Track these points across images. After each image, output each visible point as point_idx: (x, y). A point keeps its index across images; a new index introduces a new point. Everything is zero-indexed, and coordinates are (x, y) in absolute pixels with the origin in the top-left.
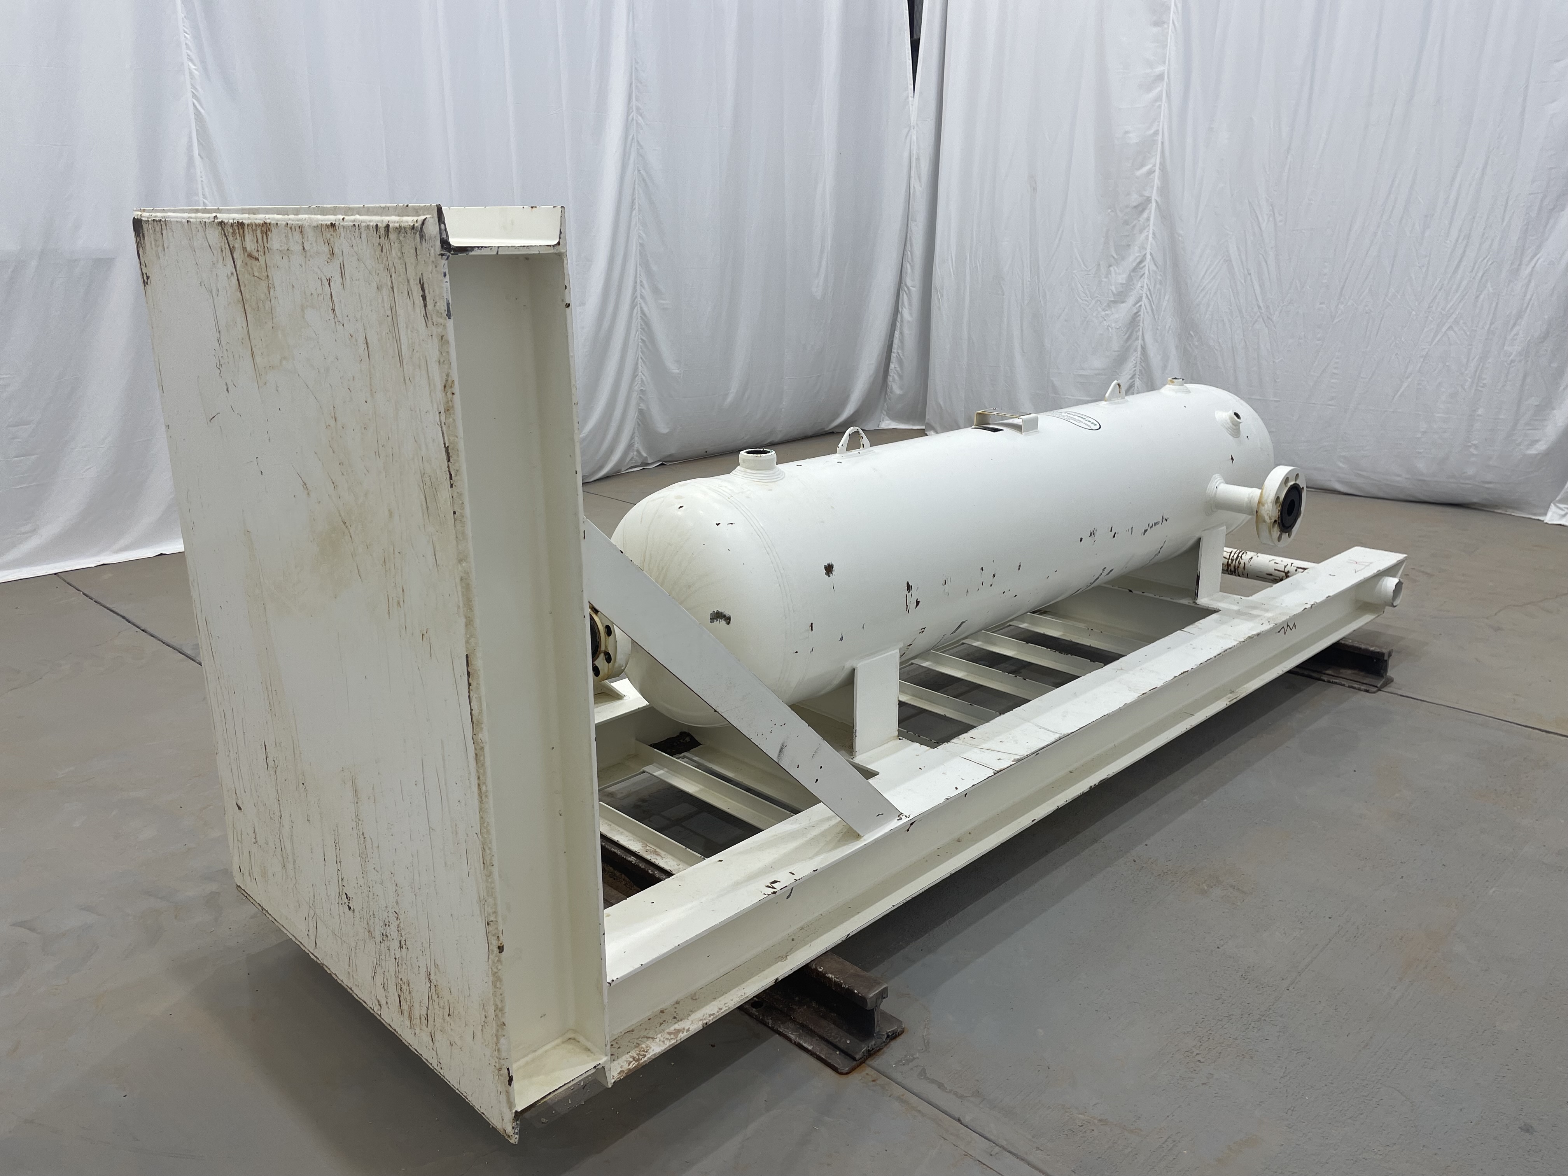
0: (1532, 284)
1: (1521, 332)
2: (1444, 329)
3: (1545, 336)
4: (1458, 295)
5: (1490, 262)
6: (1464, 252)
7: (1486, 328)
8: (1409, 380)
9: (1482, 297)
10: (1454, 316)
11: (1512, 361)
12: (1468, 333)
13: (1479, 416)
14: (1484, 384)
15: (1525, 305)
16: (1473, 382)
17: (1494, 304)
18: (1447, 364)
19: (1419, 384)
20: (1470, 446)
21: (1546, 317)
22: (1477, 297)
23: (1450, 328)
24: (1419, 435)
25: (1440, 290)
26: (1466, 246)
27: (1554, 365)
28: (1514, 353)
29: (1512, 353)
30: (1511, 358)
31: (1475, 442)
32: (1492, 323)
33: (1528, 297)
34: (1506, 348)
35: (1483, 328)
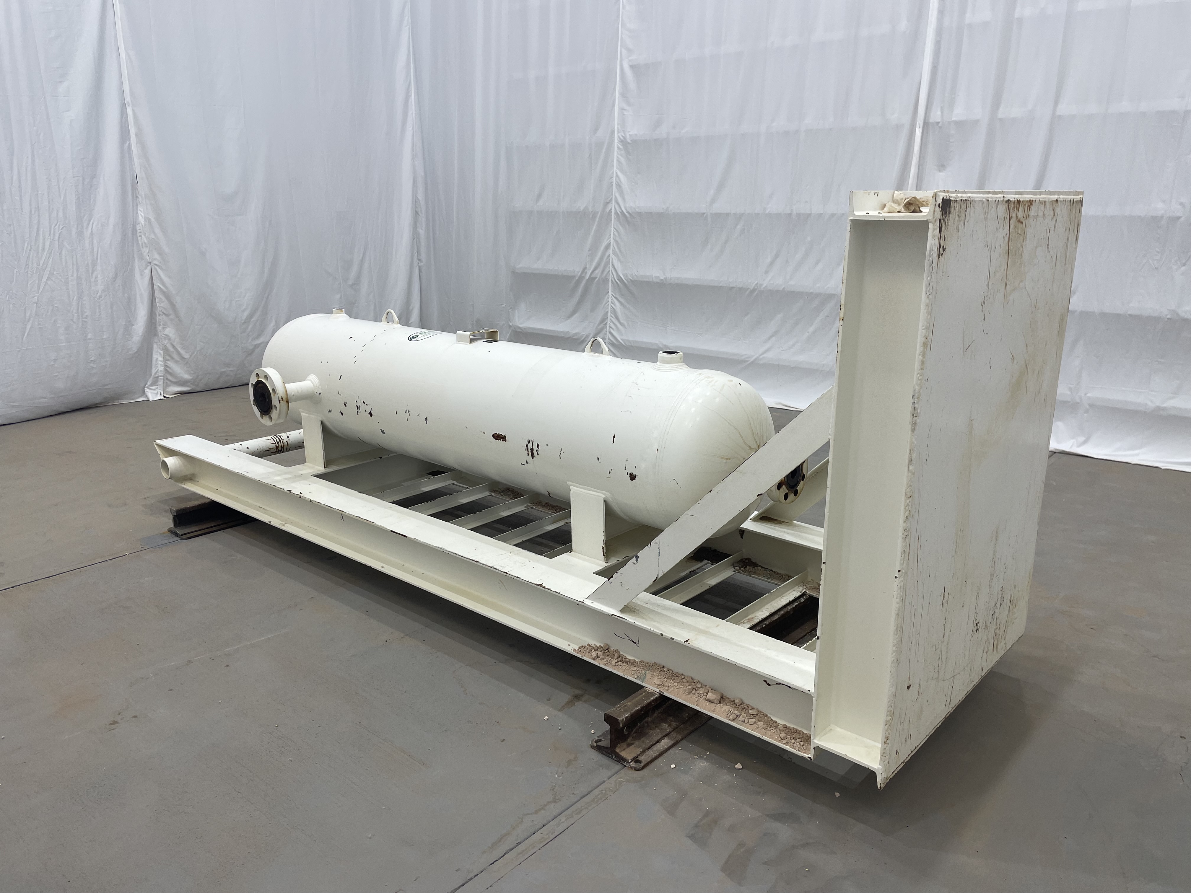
0: (95, 242)
1: (99, 276)
2: (44, 280)
3: (115, 277)
4: (45, 253)
5: (61, 227)
6: (39, 221)
7: (75, 275)
8: (30, 322)
9: (63, 252)
10: (48, 269)
11: (101, 297)
12: (63, 281)
13: (90, 339)
14: (87, 316)
15: (95, 256)
16: (78, 316)
17: (75, 257)
18: (56, 305)
19: (39, 324)
20: (90, 362)
21: (112, 263)
22: (60, 253)
23: (48, 278)
24: (52, 363)
25: (30, 250)
26: (39, 216)
27: (126, 295)
28: (100, 292)
29: (98, 291)
30: (98, 294)
31: (93, 359)
32: (78, 271)
33: (95, 250)
34: (93, 288)
35: (72, 276)
